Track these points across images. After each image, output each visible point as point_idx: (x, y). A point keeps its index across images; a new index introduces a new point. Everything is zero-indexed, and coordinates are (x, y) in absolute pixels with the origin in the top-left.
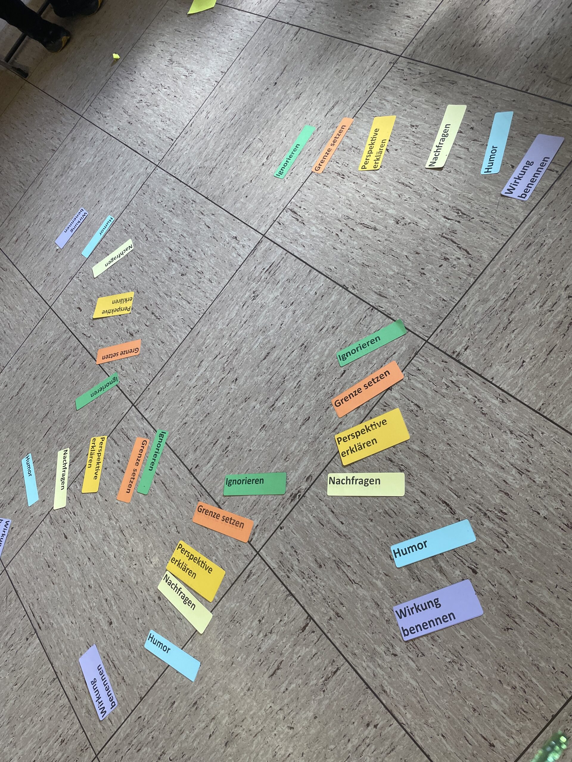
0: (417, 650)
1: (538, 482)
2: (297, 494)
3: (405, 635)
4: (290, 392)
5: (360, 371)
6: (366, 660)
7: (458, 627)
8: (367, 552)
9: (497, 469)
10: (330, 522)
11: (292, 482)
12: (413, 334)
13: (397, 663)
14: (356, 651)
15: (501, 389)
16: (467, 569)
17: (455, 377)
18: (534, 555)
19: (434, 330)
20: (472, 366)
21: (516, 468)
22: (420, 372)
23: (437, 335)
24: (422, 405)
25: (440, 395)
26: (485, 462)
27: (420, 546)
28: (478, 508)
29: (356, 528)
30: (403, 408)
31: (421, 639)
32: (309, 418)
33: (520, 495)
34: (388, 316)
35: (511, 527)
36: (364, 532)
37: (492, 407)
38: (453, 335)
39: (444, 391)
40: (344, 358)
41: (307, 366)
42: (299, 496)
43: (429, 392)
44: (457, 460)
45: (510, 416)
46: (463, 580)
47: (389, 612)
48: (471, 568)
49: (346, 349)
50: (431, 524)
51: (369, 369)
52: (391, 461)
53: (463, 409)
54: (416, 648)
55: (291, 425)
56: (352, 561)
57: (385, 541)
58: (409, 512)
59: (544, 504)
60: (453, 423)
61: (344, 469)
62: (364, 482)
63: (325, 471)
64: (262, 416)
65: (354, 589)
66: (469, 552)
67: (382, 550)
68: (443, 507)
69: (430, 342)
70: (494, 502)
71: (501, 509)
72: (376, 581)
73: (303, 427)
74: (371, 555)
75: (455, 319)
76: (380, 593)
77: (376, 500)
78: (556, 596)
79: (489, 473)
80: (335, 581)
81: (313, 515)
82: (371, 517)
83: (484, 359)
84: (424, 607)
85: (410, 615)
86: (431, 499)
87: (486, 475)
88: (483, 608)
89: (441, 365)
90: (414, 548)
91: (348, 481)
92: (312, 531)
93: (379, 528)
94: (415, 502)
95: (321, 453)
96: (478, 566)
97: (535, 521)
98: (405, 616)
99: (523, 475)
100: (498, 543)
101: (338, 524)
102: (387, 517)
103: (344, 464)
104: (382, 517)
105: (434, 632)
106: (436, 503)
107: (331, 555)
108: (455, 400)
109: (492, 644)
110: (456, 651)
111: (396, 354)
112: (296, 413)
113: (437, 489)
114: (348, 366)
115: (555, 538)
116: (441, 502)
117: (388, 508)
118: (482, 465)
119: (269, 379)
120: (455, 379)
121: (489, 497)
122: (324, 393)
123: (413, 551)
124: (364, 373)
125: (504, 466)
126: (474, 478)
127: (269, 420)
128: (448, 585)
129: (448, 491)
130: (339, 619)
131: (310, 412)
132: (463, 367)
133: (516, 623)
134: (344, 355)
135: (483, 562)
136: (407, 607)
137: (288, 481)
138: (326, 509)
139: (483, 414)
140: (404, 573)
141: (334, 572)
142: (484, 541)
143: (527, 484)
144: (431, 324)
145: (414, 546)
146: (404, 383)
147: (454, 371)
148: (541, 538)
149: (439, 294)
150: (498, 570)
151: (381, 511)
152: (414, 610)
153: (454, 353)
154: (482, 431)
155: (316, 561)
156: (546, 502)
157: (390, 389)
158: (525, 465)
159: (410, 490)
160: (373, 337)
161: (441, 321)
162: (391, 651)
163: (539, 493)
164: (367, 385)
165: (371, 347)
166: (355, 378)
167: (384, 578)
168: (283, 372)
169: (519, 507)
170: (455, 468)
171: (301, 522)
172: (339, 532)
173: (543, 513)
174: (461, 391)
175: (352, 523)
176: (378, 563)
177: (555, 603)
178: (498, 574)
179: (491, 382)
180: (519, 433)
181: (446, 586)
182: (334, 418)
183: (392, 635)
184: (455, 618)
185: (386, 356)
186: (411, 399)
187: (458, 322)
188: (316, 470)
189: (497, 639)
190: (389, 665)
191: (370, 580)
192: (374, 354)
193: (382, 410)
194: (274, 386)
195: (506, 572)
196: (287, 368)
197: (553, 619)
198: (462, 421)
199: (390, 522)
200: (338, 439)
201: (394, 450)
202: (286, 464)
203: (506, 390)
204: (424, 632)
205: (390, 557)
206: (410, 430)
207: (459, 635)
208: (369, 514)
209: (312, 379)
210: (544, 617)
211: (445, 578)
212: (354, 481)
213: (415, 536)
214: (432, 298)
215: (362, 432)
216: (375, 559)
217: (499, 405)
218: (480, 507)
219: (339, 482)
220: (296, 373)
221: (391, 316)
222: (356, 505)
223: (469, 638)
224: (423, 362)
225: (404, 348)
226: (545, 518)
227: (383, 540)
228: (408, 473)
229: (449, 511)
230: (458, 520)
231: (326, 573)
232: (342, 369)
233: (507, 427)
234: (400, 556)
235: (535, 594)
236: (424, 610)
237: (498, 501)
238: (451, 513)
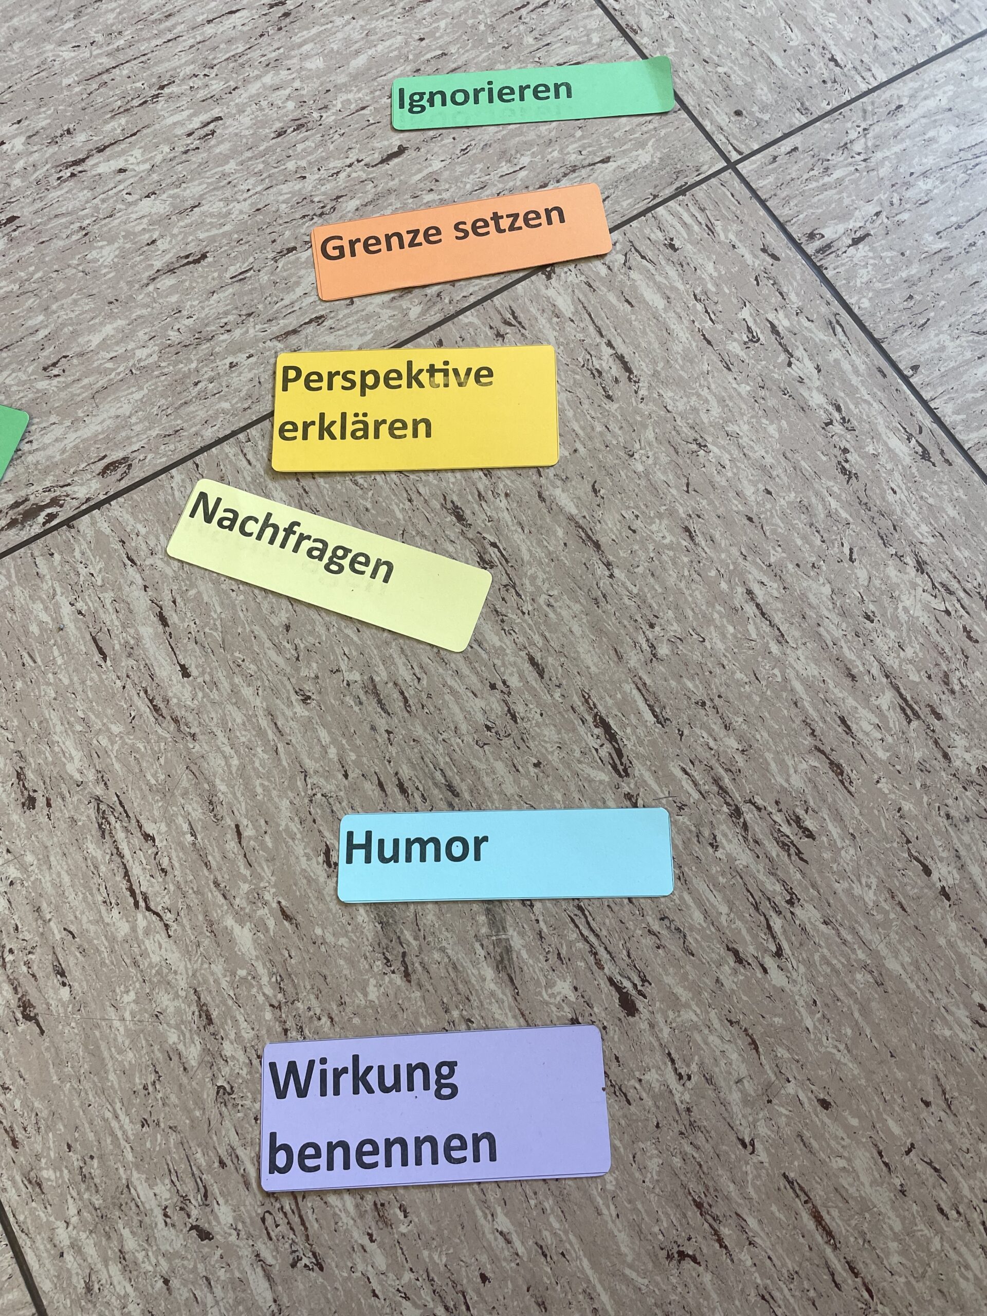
0: (300, 1239)
1: (957, 763)
2: (42, 508)
3: (273, 1168)
4: (167, 141)
5: (459, 169)
6: (74, 1220)
7: (493, 1196)
8: (241, 807)
9: (829, 672)
10: (137, 652)
11: (40, 456)
12: (691, 124)
13: (200, 1267)
14: (47, 1174)
15: (931, 412)
16: (606, 987)
17: (787, 316)
18: (865, 1011)
19: (769, 139)
20: (861, 303)
21: (897, 689)
22: (675, 257)
23: (775, 158)
24: (641, 367)
25: (715, 358)
26: (797, 634)
27: (457, 850)
28: (716, 781)
29: (229, 707)
30: (571, 353)
31: (332, 1199)
32: (204, 256)
33: (884, 786)
34: (626, 34)
35: (814, 886)
36: (261, 733)
37: (883, 459)
38: (826, 179)
39: (735, 348)
40: (416, 104)
41: (268, 79)
42: (51, 517)
43: (681, 332)
44: (699, 594)
45: (931, 512)
46: (574, 1022)
47: (242, 1058)
48: (619, 989)
49: (439, 78)
50: (525, 782)
51: (494, 176)
52: (460, 518)
53: (780, 431)
54: (299, 1228)
55: (123, 255)
56: (170, 821)
57: (329, 787)
58: (459, 717)
59: (958, 845)
60: (728, 464)
61: (271, 485)
62: (328, 554)
63: (190, 464)
64: (16, 182)
65: (134, 929)
66: (631, 925)
67: (308, 821)
68: (591, 737)
69: (744, 172)
70: (781, 780)
71: (800, 812)
72: (237, 929)
73: (167, 282)
74: (254, 822)
75: (853, 135)
76: (234, 974)
77: (350, 632)
78: (897, 1182)
79: (798, 676)
80: (66, 879)
81: (80, 605)
82: (308, 687)
83: (906, 294)
84: (389, 1081)
85: (323, 1093)
86: (557, 695)
87: (785, 679)
88: (614, 1148)
89: (758, 262)
90: (430, 848)
91: (269, 531)
92: (50, 662)
93: (323, 734)
94: (493, 687)
95: (203, 396)
96: (647, 990)
97: (906, 896)
98: (302, 1093)
99: (915, 724)
100: (750, 930)
101: (166, 670)
102: (371, 705)
103: (277, 466)
104: (349, 700)
105: (393, 1189)
106: (572, 715)
107: (91, 776)
108: (762, 393)
109: (605, 1298)
110: (455, 1284)
111: (611, 165)
112: (158, 222)
113: (593, 669)
114: (420, 136)
115: (958, 975)
116: (590, 719)
117: (384, 675)
118: (781, 639)
119: (100, 69)
120: (786, 323)
121: (769, 756)
122: (293, 194)
123: (423, 858)
124: (470, 182)
125: (857, 670)
126: (739, 675)
127: (38, 205)
128: (511, 1023)
129: (629, 687)
130: (23, 1026)
131: (213, 239)
132: (828, 295)
133: (720, 1241)
134: (422, 95)
135: (668, 980)
136: (323, 1061)
137: (26, 447)
138: (141, 602)
139: (844, 471)
140: (358, 928)
141: (78, 843)
142: (700, 903)
143: (918, 755)
144: (766, 117)
145: (435, 841)
146: (603, 271)
147: (793, 297)
148: (907, 959)
149: (826, 38)
150: (716, 1024)
151: (355, 676)
152: (346, 1081)
153: (811, 236)
154: (821, 527)
155: (20, 776)
156: (966, 839)
157: (546, 269)
158: (933, 692)
159: (493, 639)
160: (550, 76)
161: (805, 120)
162: (194, 1213)
163: (950, 802)
164: (468, 227)
165: (531, 109)
166: (429, 185)
167: (271, 923)
168: (167, 65)
169: (865, 825)
170: (681, 617)
171: (17, 617)
172: (158, 702)
173: (944, 873)
174: (796, 370)
175: (225, 685)
176: (271, 860)
177: (886, 1209)
178: (713, 1039)
179: (906, 379)
180: (945, 576)
181: (506, 1028)
182: (299, 291)
183: (222, 1151)
184: (493, 1158)
185: (573, 158)
186: (610, 334)
187: (858, 147)
188: (155, 450)
189: (629, 1282)
190: (164, 1266)
191: (215, 916)
192: (531, 135)
193: (490, 333)
194: (111, 97)
195: (742, 1042)
196: (184, 58)
197: (860, 1266)
198: (763, 468)
199: (373, 728)
200: (286, 369)
201: (483, 483)
202: (42, 385)
203: (947, 421)
204: (357, 1177)
205: (327, 853)
206: (565, 434)
207: (487, 1227)
208: (304, 672)
209: (268, 131)
210: (828, 1250)
211: (505, 994)
212: (293, 539)
213: (451, 807)
214: (796, 38)
215: (389, 379)
216: (262, 844)
217: (908, 460)
218: (727, 781)
219: (232, 522)
220: (216, 86)
221: (637, 38)
222: (265, 623)
223: (521, 1250)
224: (696, 228)
225: (645, 157)
226: (944, 893)
227: (322, 782)
228: (505, 580)
229: (607, 759)
230: (632, 801)
231: (43, 836)
232: (396, 141)
233: (911, 544)
234: (368, 860)
235: (822, 1156)
236: (385, 1090)
237: (797, 781)
238: (615, 767)
